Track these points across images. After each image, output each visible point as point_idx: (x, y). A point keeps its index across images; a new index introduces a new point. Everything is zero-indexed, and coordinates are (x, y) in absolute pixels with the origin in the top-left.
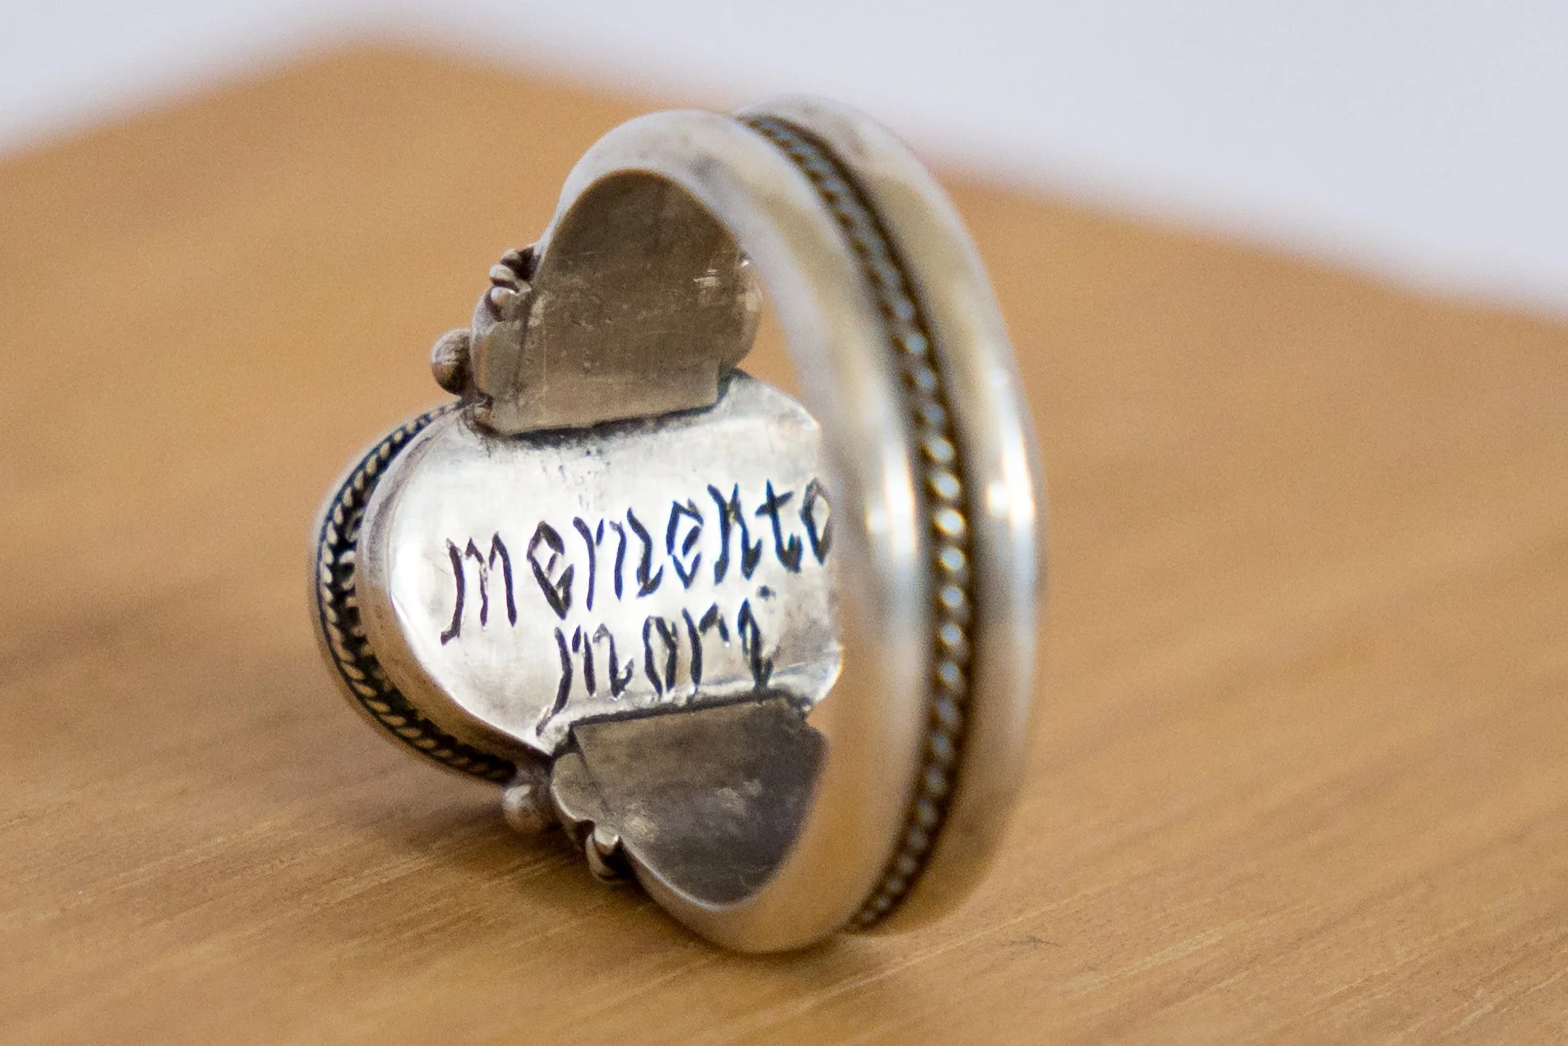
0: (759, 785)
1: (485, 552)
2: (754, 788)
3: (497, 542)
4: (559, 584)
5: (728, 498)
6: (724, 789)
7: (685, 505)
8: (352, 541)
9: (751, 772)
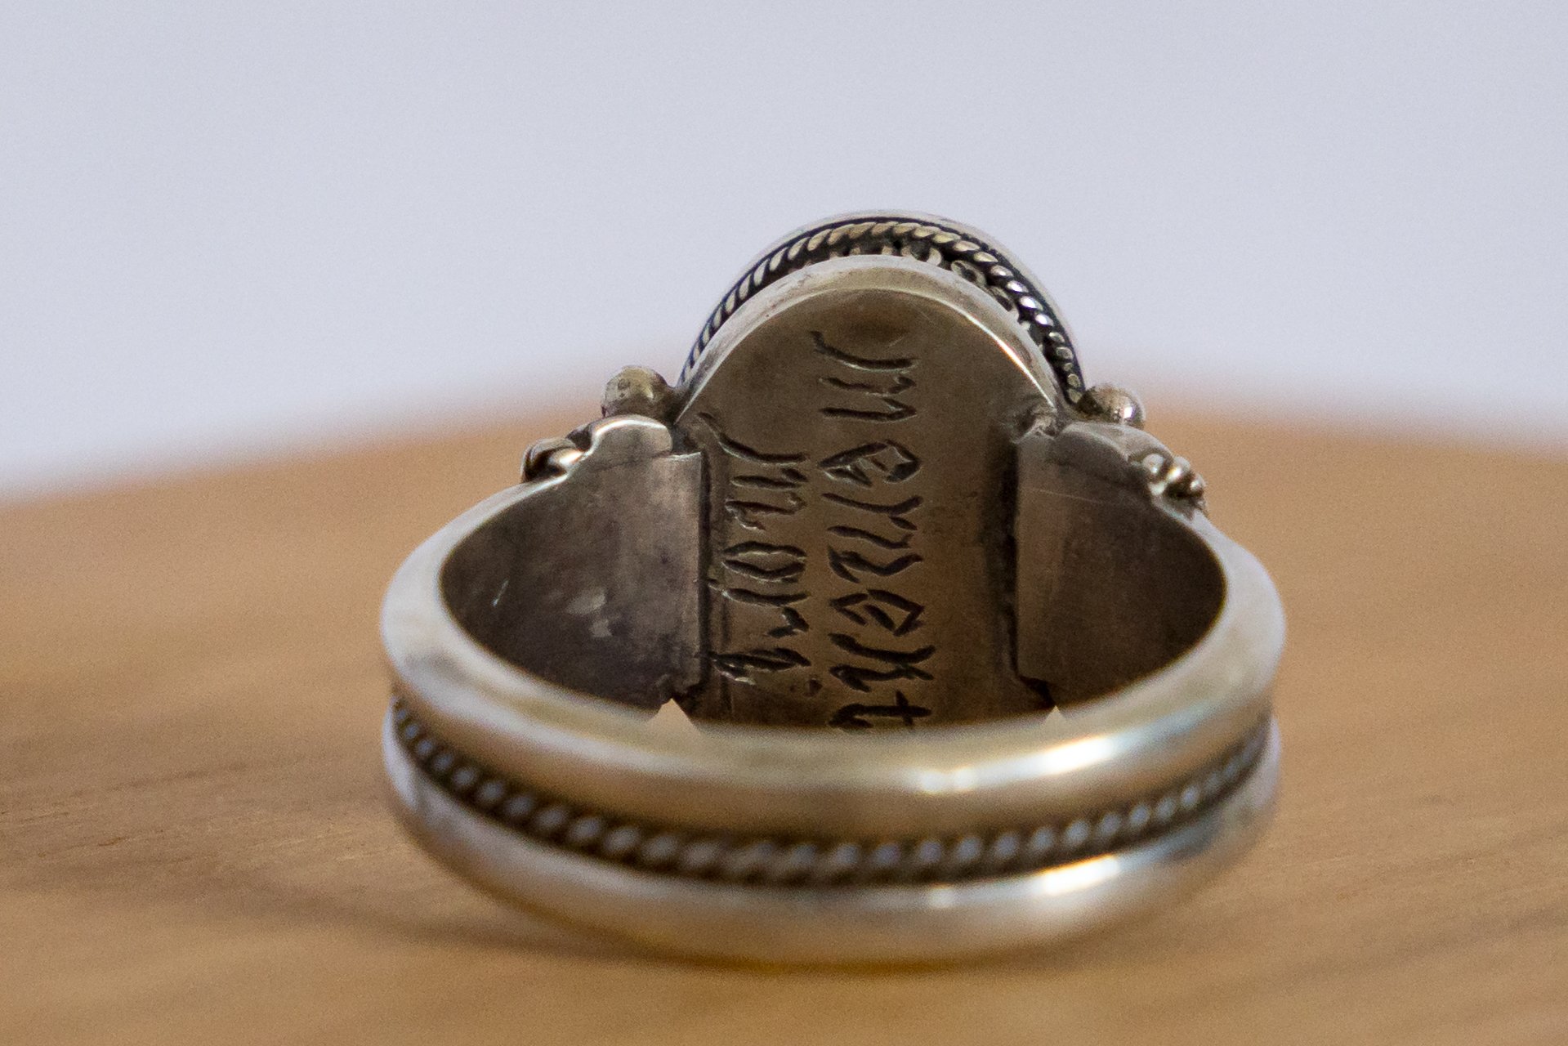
0: (603, 635)
1: (903, 396)
2: (600, 630)
3: (910, 411)
4: (856, 469)
5: (920, 665)
6: (604, 598)
7: (919, 618)
8: (953, 265)
9: (619, 630)
